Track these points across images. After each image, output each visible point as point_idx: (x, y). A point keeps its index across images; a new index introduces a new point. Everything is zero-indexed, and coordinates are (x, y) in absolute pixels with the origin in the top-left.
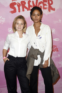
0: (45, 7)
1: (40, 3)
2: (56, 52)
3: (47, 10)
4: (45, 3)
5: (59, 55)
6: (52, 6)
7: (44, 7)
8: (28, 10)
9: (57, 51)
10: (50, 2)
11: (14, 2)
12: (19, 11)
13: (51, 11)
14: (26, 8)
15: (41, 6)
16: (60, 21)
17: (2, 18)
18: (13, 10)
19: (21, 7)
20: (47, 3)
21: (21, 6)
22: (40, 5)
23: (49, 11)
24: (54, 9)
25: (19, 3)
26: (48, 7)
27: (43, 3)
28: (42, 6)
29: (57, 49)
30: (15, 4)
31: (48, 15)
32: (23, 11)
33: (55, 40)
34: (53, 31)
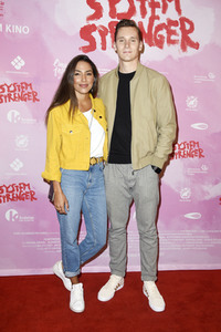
0: (173, 37)
1: (160, 28)
2: (196, 158)
3: (178, 46)
4: (173, 28)
5: (205, 168)
6: (193, 36)
9: (201, 156)
10: (188, 27)
11: (91, 22)
12: (104, 48)
13: (189, 48)
16: (212, 76)
18: (87, 43)
19: (109, 38)
20: (177, 29)
21: (109, 34)
22: (160, 33)
23: (184, 48)
24: (196, 46)
25: (103, 27)
26: (180, 38)
27: (166, 27)
29: (200, 151)
30: (93, 28)
31: (180, 59)
33: (196, 126)
34: (192, 102)
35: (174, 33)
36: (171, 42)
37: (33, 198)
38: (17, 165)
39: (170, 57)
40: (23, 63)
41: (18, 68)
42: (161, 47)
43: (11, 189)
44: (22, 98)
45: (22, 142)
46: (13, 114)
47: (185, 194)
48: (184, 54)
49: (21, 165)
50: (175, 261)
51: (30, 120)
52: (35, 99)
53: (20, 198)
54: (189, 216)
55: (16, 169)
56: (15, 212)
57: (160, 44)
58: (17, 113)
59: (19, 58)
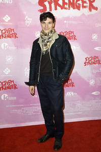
0: (85, 5)
2: (97, 65)
6: (94, 4)
7: (83, 5)
8: (62, 9)
9: (99, 63)
13: (93, 10)
14: (60, 6)
15: (79, 4)
17: (29, 19)
18: (42, 8)
19: (53, 5)
21: (53, 3)
22: (78, 2)
23: (90, 10)
24: (96, 9)
26: (88, 5)
28: (81, 4)
29: (99, 61)
31: (88, 15)
32: (56, 9)
33: (97, 49)
34: (95, 37)
35: (85, 2)
36: (84, 7)
37: (15, 88)
38: (7, 71)
39: (83, 14)
40: (9, 18)
41: (7, 21)
42: (79, 10)
43: (4, 84)
44: (9, 37)
45: (9, 59)
46: (4, 45)
47: (92, 82)
48: (90, 13)
49: (9, 71)
50: (87, 116)
51: (14, 48)
52: (16, 37)
53: (9, 88)
54: (94, 93)
55: (7, 73)
56: (6, 95)
57: (78, 8)
58: (6, 44)
59: (7, 16)
